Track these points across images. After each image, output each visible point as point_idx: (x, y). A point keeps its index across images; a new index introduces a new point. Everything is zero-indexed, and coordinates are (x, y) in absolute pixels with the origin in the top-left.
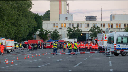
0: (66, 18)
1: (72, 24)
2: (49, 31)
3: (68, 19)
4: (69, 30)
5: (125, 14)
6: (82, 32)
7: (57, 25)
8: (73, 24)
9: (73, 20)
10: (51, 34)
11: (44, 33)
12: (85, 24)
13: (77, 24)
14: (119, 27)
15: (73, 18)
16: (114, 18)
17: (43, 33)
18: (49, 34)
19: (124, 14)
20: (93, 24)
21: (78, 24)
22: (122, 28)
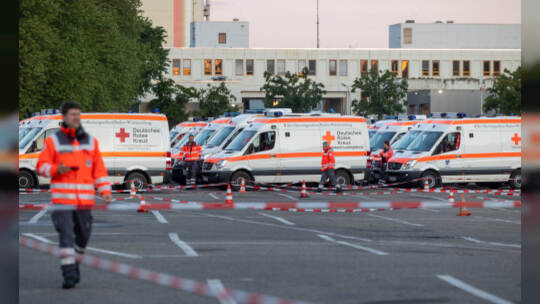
0: (222, 38)
1: (247, 61)
2: (193, 88)
3: (227, 39)
4: (272, 84)
5: (451, 22)
6: (325, 92)
7: (187, 65)
8: (252, 61)
9: (248, 46)
10: (201, 101)
11: (174, 96)
12: (299, 61)
13: (269, 61)
14: (435, 74)
15: (248, 35)
16: (411, 36)
17: (169, 100)
18: (195, 100)
19: (445, 22)
20: (330, 61)
21: (273, 61)
22: (446, 77)
